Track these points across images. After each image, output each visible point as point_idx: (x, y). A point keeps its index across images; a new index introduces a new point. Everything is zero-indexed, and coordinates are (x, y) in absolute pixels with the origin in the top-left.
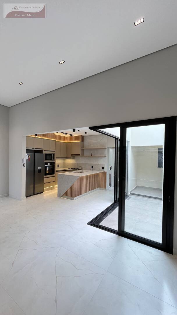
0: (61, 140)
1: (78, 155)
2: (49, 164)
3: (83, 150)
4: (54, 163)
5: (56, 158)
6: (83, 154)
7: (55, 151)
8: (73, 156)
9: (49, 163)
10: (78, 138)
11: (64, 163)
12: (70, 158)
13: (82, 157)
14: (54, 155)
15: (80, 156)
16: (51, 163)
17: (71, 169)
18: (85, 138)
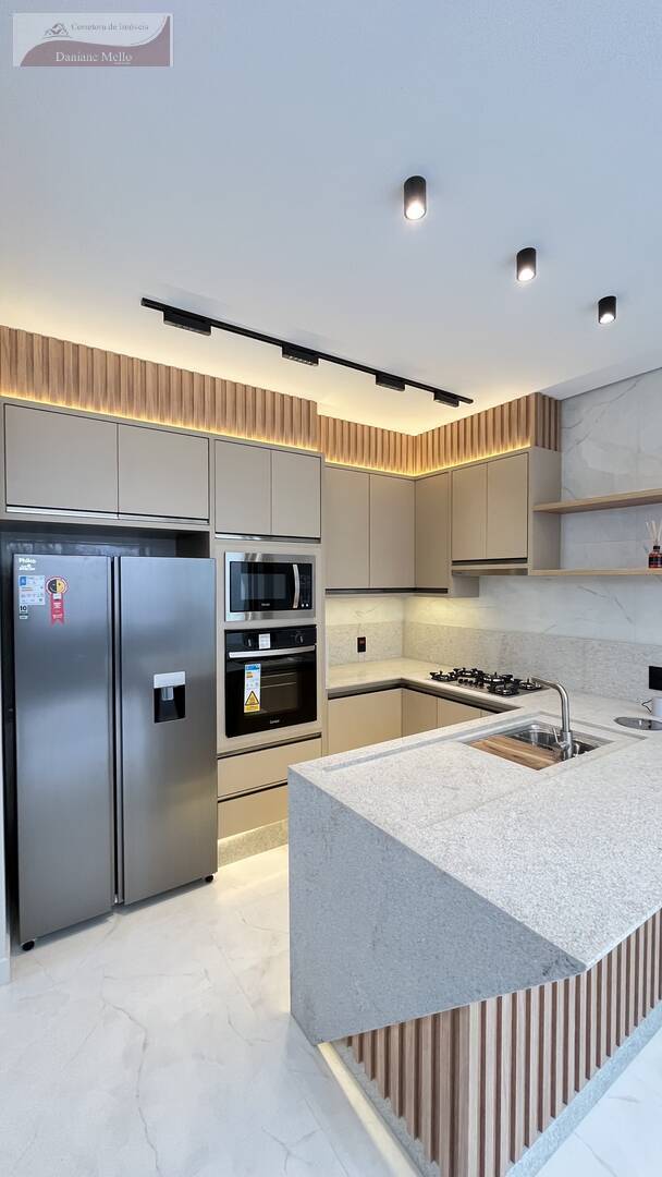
0: (372, 456)
1: (510, 567)
2: (265, 641)
3: (552, 518)
4: (309, 634)
5: (329, 591)
6: (553, 558)
7: (318, 540)
8: (471, 577)
9: (264, 631)
10: (505, 420)
11: (404, 622)
12: (444, 591)
13: (547, 579)
14: (307, 570)
15: (523, 572)
16: (279, 637)
17: (450, 679)
18: (567, 418)
